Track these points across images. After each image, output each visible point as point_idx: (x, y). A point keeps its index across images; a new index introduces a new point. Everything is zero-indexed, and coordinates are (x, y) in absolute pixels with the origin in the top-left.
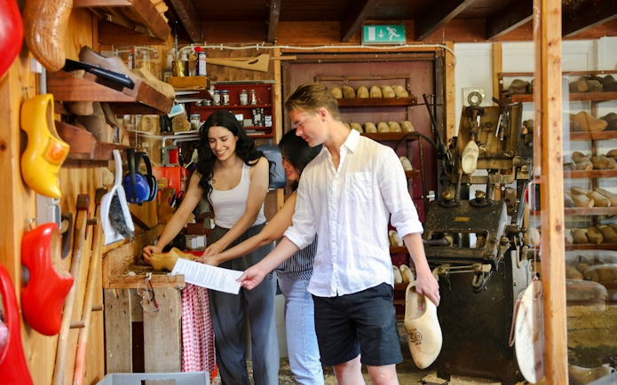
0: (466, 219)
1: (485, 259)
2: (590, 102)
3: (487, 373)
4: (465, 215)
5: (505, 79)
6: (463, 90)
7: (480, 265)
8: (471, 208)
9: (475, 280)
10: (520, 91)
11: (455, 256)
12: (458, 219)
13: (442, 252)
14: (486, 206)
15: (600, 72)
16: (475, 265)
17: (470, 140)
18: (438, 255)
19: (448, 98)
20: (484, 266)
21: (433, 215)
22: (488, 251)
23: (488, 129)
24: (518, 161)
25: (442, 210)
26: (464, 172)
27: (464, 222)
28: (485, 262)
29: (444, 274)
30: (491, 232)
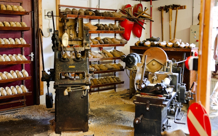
0: (74, 67)
1: (87, 83)
2: (88, 19)
3: (77, 128)
4: (73, 65)
5: (61, 7)
6: (45, 10)
7: (85, 86)
8: (74, 62)
9: (83, 93)
10: (70, 13)
11: (73, 83)
12: (70, 67)
13: (67, 82)
14: (81, 61)
15: (92, 8)
16: (83, 86)
17: (65, 32)
18: (66, 83)
19: (39, 13)
20: (87, 87)
21: (58, 65)
22: (87, 80)
23: (70, 28)
24: (86, 42)
25: (62, 63)
26: (63, 46)
27: (73, 68)
28: (87, 85)
29: (71, 92)
30: (86, 72)
